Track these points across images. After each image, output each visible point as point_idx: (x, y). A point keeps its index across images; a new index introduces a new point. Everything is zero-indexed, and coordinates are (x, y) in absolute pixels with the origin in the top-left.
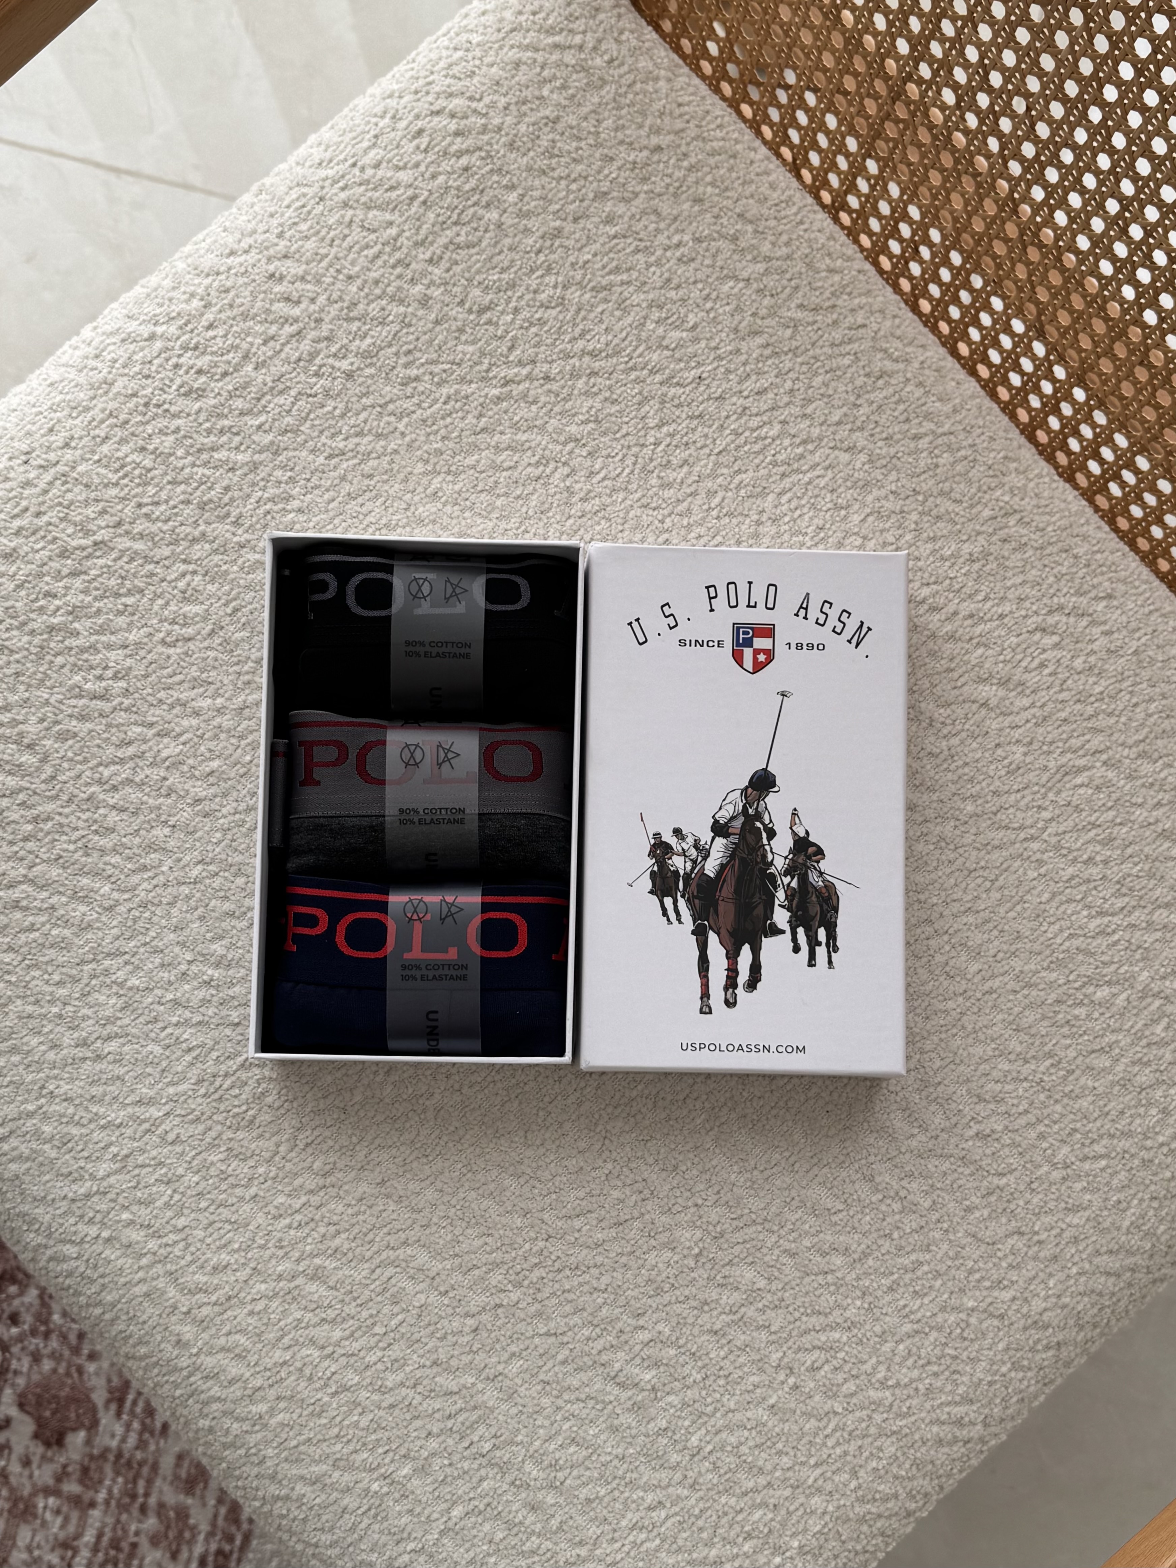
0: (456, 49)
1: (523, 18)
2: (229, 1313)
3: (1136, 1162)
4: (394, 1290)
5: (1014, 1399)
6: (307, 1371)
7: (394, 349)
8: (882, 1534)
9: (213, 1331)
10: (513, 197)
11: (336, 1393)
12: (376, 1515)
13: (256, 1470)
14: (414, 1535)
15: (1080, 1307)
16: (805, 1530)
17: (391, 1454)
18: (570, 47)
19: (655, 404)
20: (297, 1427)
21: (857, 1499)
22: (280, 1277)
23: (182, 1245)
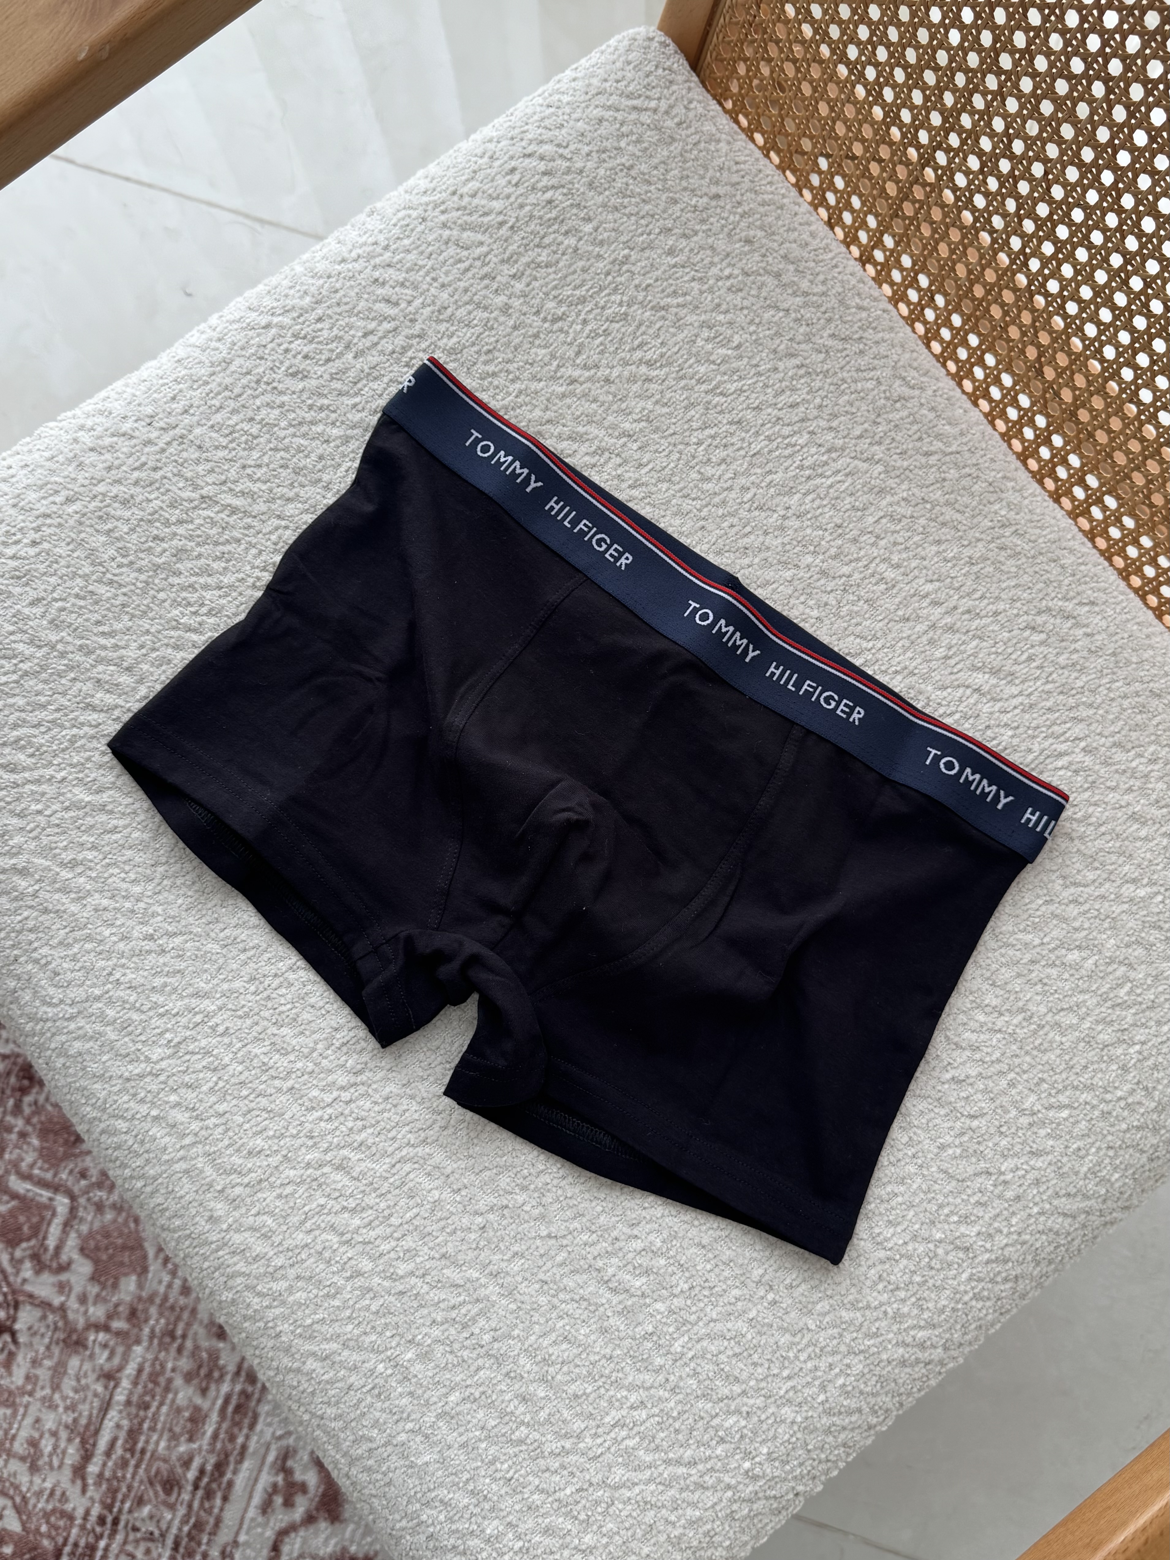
0: (549, 106)
1: (608, 85)
2: (259, 1195)
3: (1097, 1113)
4: (411, 1184)
5: (973, 1326)
6: (327, 1254)
7: (476, 348)
8: (844, 1445)
9: (243, 1210)
10: (588, 228)
11: (351, 1277)
12: (380, 1394)
13: (270, 1344)
14: (413, 1417)
15: (1038, 1245)
16: (775, 1437)
17: (397, 1338)
18: (646, 110)
19: (700, 409)
20: (312, 1306)
21: (824, 1411)
22: (308, 1165)
23: (220, 1130)
